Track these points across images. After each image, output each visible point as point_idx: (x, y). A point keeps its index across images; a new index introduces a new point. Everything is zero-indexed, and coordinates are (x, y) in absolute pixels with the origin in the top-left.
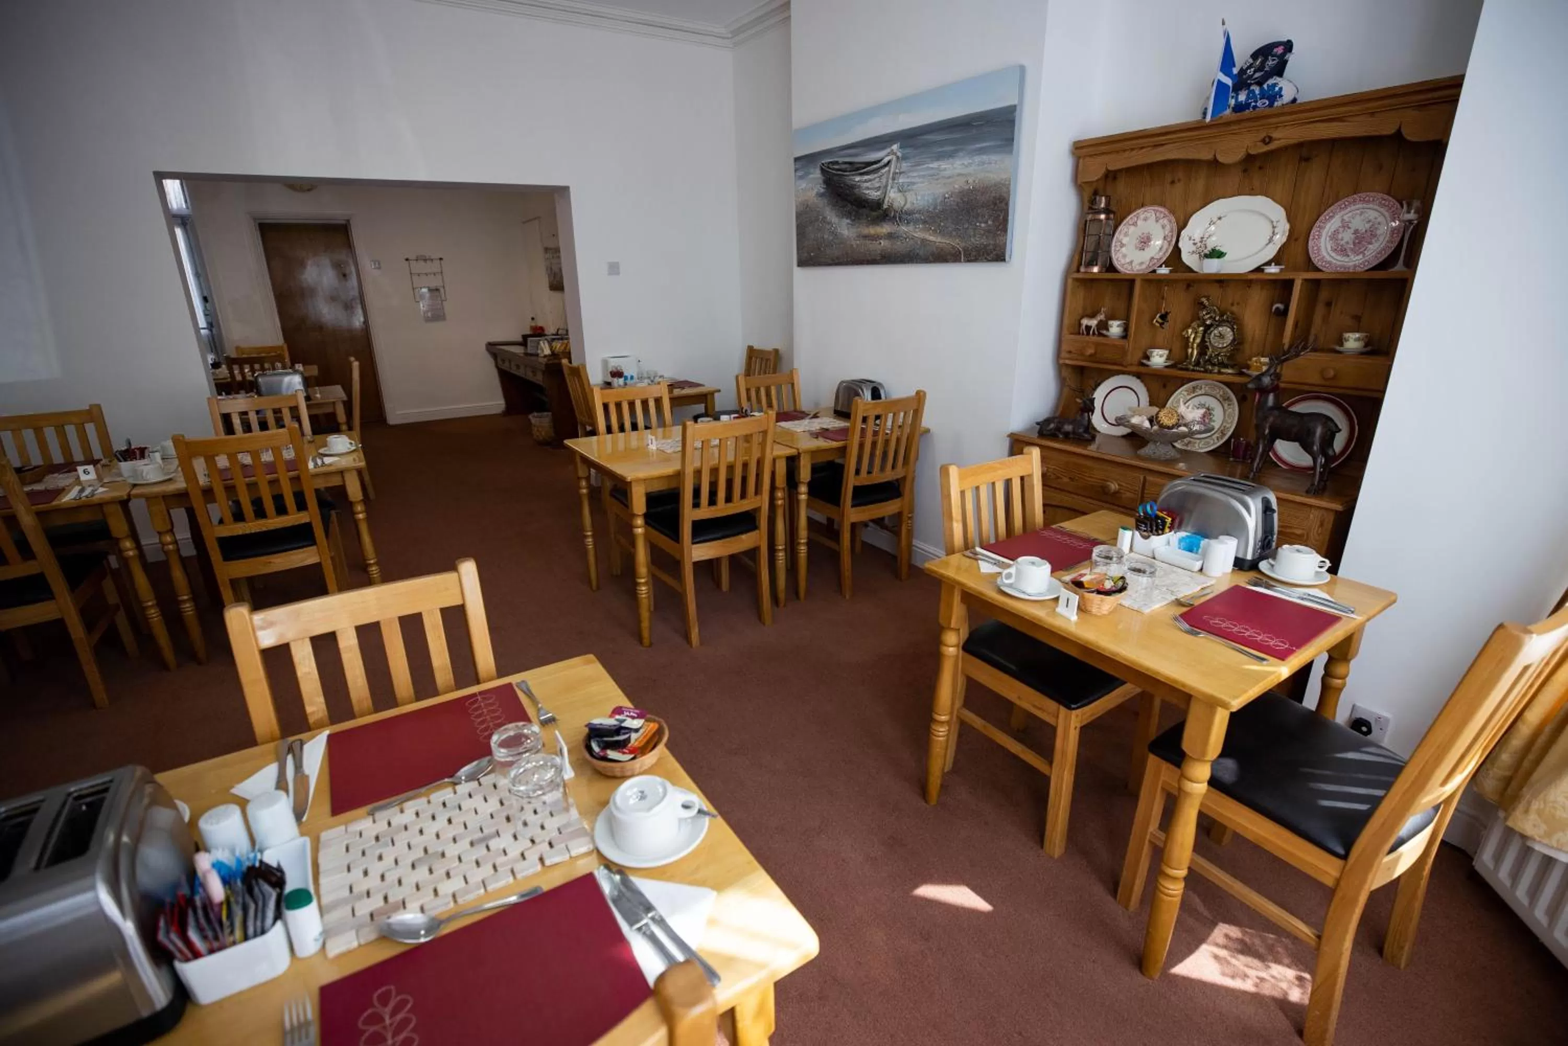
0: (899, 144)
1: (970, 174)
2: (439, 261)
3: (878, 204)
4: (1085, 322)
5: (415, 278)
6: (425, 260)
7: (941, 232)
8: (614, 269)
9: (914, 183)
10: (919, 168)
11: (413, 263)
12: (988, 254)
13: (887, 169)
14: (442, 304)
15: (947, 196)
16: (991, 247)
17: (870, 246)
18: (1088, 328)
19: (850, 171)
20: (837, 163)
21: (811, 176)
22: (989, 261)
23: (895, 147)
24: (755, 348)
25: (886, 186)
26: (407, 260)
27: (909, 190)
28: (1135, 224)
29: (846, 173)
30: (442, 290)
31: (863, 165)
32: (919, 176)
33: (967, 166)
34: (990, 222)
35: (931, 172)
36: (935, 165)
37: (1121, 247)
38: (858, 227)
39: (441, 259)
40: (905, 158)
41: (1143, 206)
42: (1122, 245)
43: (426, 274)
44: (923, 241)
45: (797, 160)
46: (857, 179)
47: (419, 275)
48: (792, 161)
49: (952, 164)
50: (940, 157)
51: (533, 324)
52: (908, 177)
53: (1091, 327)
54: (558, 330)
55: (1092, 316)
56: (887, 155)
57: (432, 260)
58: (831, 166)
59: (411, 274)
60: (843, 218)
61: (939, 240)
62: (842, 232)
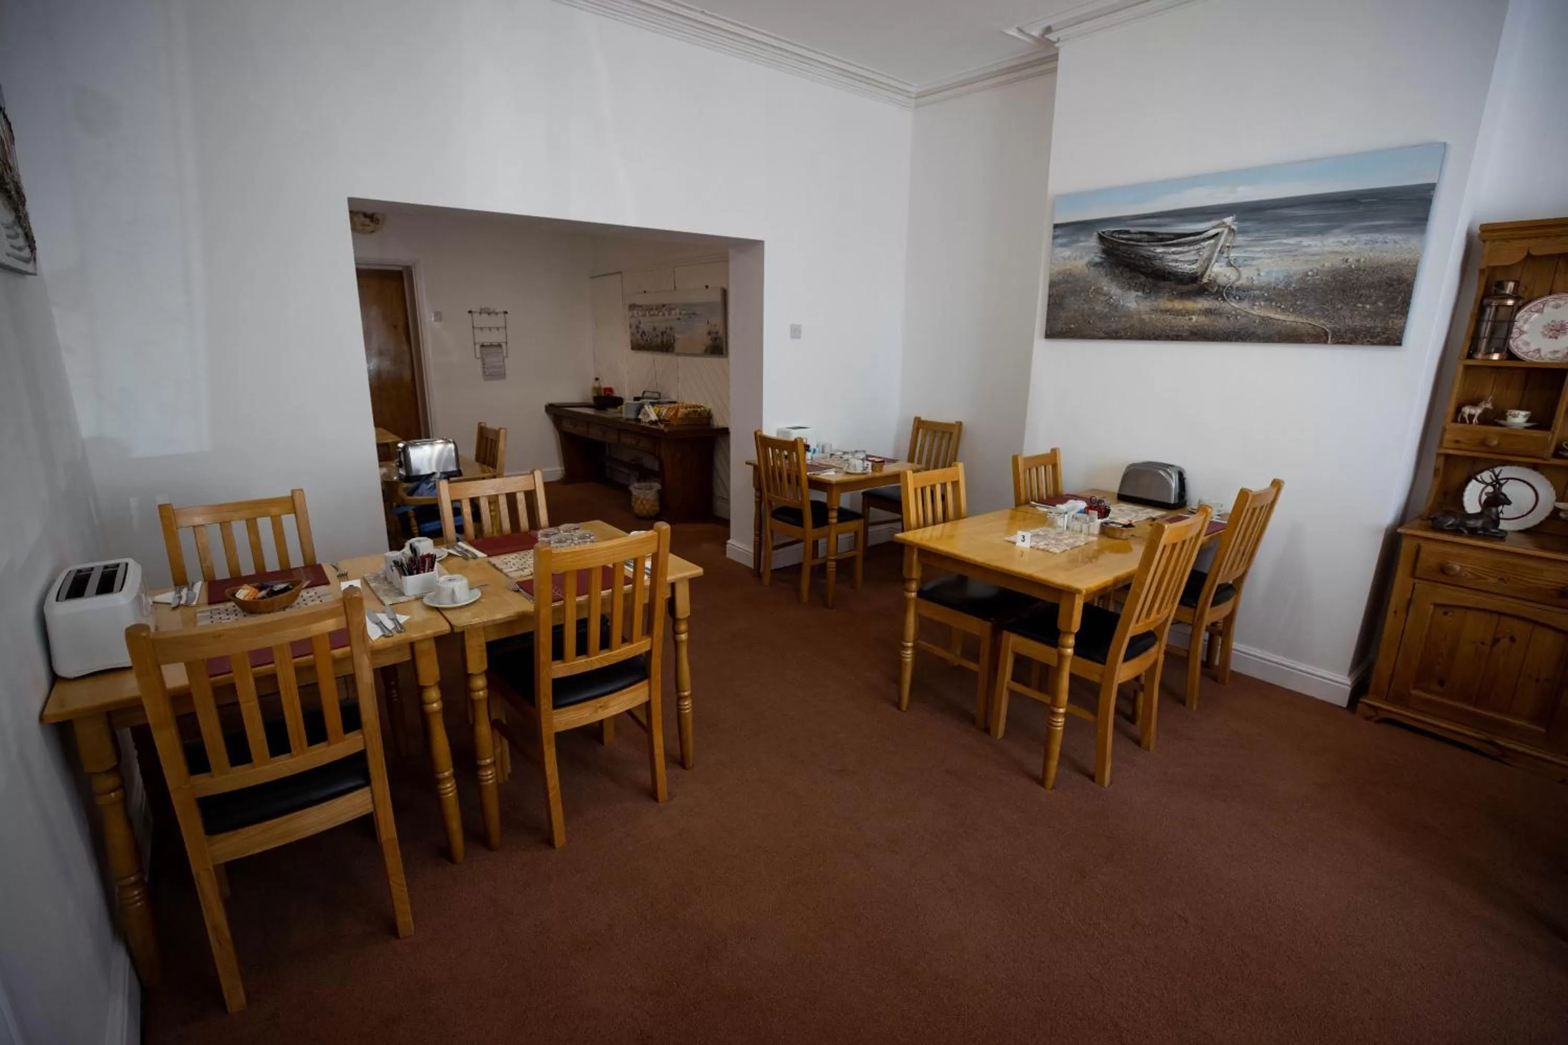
0: (1235, 217)
1: (1351, 253)
2: (503, 315)
3: (1194, 278)
4: (1467, 410)
5: (477, 332)
6: (489, 314)
7: (1295, 310)
8: (796, 332)
9: (1253, 259)
10: (1266, 242)
11: (476, 316)
12: (1375, 337)
13: (1212, 241)
14: (503, 361)
15: (1310, 273)
16: (1379, 330)
17: (1173, 321)
18: (1471, 417)
19: (1148, 242)
20: (1128, 232)
21: (1082, 244)
22: (1373, 344)
23: (1229, 220)
24: (923, 419)
25: (1209, 259)
26: (470, 312)
27: (1245, 266)
28: (1540, 311)
29: (1140, 244)
30: (504, 345)
31: (1172, 237)
32: (1265, 252)
33: (1345, 245)
34: (1380, 304)
35: (1287, 248)
36: (1293, 241)
37: (1521, 335)
38: (1155, 300)
39: (506, 313)
40: (1242, 232)
41: (1550, 293)
42: (1522, 332)
43: (490, 329)
44: (1263, 319)
45: (1056, 226)
46: (1159, 250)
47: (482, 329)
48: (1052, 226)
49: (1322, 241)
50: (1299, 233)
51: (597, 385)
52: (1245, 252)
53: (1474, 416)
54: (644, 392)
55: (1475, 404)
56: (1214, 227)
57: (497, 314)
58: (1114, 235)
59: (473, 327)
60: (1129, 289)
61: (1291, 318)
62: (1129, 305)
